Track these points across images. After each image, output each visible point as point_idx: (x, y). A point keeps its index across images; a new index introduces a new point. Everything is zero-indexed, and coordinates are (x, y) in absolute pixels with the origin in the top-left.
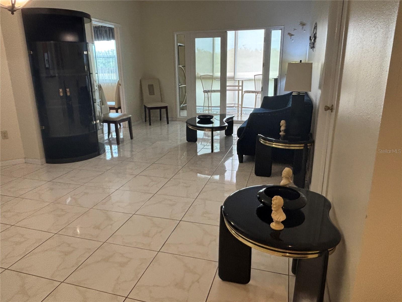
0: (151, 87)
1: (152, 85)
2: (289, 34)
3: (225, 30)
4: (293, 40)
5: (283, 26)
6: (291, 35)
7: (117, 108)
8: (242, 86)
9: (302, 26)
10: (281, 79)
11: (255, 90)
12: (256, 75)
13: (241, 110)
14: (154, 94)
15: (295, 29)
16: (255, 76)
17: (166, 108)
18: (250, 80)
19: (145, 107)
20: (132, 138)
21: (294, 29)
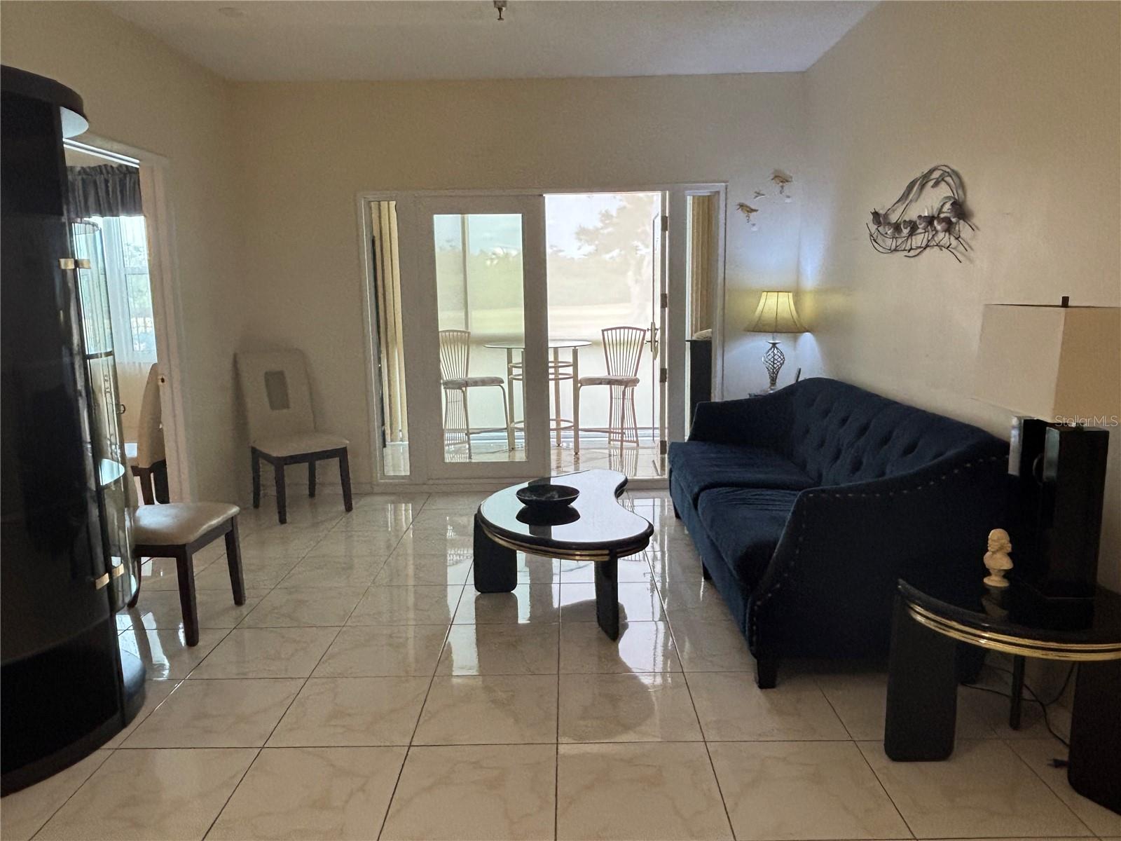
0: (276, 382)
1: (280, 375)
2: (742, 206)
3: (536, 192)
4: (754, 225)
5: (724, 182)
6: (748, 209)
7: (147, 467)
8: (575, 365)
9: (781, 184)
10: (726, 344)
11: (609, 374)
12: (607, 330)
13: (558, 438)
14: (286, 405)
15: (758, 194)
16: (605, 333)
17: (342, 454)
18: (594, 344)
19: (256, 454)
20: (239, 599)
21: (756, 192)
